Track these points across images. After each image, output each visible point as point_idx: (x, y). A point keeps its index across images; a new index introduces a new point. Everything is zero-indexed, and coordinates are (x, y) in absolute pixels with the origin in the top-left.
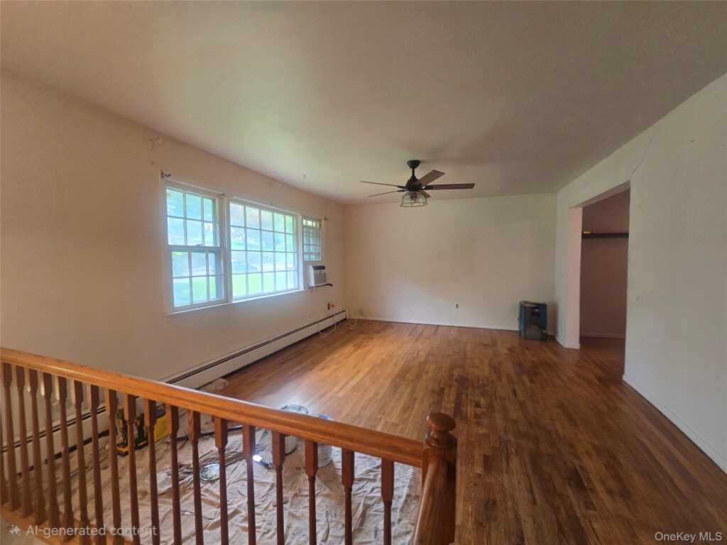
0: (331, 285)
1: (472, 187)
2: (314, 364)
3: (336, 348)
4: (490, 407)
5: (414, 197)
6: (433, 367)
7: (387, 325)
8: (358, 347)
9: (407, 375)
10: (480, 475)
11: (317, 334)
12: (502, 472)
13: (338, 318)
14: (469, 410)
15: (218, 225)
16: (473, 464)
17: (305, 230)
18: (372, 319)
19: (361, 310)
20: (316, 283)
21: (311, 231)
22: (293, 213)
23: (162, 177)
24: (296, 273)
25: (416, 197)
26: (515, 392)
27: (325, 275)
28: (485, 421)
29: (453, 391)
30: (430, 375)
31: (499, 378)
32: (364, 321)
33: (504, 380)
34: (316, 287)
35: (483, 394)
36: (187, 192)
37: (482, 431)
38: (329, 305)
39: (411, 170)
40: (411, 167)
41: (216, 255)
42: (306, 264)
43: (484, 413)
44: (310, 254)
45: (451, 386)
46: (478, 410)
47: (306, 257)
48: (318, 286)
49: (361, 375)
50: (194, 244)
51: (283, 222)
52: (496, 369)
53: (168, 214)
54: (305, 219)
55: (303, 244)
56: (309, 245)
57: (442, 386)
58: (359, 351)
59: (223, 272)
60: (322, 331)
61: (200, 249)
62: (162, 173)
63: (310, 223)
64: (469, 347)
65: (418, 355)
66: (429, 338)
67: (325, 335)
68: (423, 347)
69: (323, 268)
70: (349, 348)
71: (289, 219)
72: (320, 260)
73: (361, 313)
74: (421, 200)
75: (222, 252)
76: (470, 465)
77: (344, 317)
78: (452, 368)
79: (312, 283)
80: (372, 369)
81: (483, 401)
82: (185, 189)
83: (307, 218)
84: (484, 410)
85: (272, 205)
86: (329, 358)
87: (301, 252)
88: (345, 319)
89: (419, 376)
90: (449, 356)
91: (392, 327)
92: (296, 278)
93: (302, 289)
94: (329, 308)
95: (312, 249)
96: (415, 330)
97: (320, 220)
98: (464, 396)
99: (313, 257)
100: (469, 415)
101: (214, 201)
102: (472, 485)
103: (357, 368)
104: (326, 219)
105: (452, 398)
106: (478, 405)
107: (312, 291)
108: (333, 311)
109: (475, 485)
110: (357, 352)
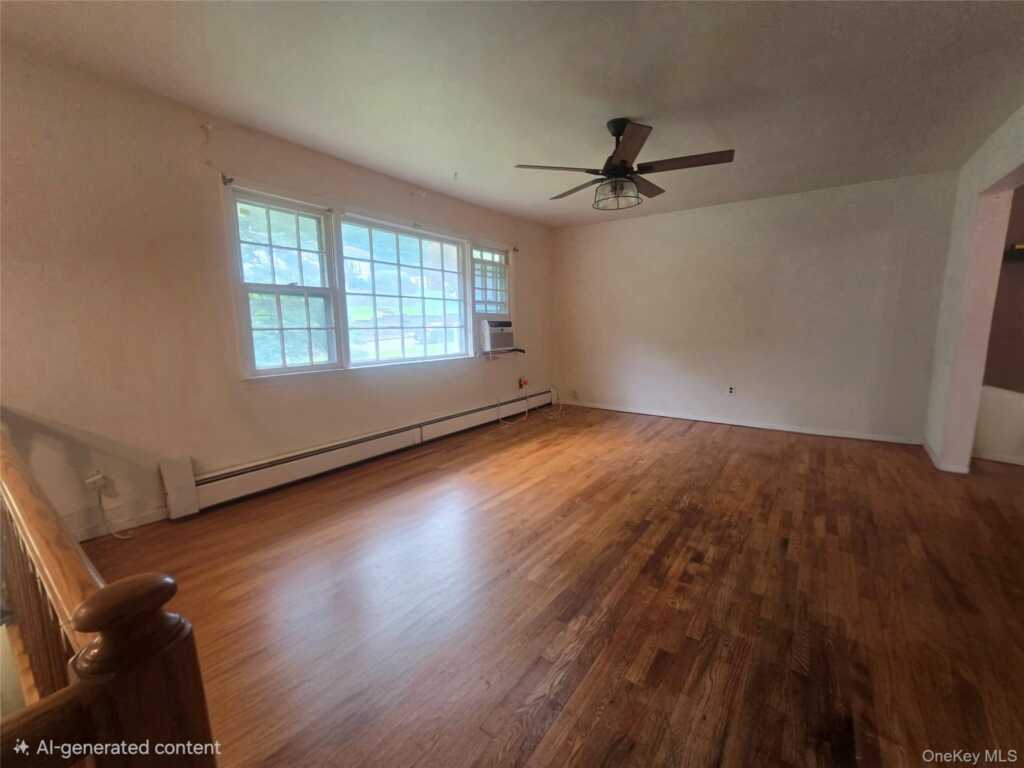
0: (523, 351)
1: (730, 159)
2: (467, 463)
3: (513, 444)
4: (721, 565)
5: (617, 190)
6: (651, 484)
7: (609, 416)
8: (545, 445)
9: (597, 494)
10: (633, 684)
11: (497, 422)
12: (680, 690)
13: (535, 402)
14: (676, 564)
15: (325, 257)
16: (629, 663)
17: (478, 266)
18: (590, 405)
19: (575, 392)
20: (493, 346)
21: (489, 268)
22: (455, 239)
23: (225, 184)
24: (463, 330)
25: (622, 188)
26: (785, 543)
27: (510, 335)
28: (697, 589)
29: (665, 529)
30: (638, 498)
31: (765, 518)
32: (577, 408)
33: (775, 520)
34: (493, 352)
35: (719, 541)
36: (271, 206)
37: (681, 604)
38: (520, 381)
39: (614, 138)
40: (614, 135)
41: (325, 300)
42: (478, 318)
43: (702, 575)
44: (486, 302)
45: (664, 520)
46: (693, 568)
47: (480, 308)
48: (500, 352)
49: (524, 487)
50: (285, 282)
51: (440, 254)
52: (766, 500)
53: (242, 239)
54: (477, 249)
55: (474, 289)
56: (486, 289)
57: (648, 518)
58: (544, 451)
59: (333, 325)
60: (504, 419)
61: (293, 290)
62: (224, 177)
63: (487, 256)
64: (734, 458)
65: (635, 463)
66: (668, 440)
67: (508, 425)
68: (648, 453)
69: (508, 324)
70: (533, 445)
71: (452, 251)
72: (507, 312)
73: (575, 395)
74: (631, 191)
75: (333, 296)
76: (624, 663)
77: (548, 401)
78: (681, 491)
79: (488, 348)
80: (548, 477)
81: (711, 553)
82: (268, 202)
83: (482, 249)
84: (706, 568)
85: (415, 225)
86: (494, 457)
87: (469, 300)
88: (550, 404)
89: (617, 498)
90: (689, 470)
91: (617, 418)
92: (464, 337)
93: (471, 354)
94: (521, 386)
95: (490, 296)
96: (652, 425)
97: (506, 253)
98: (679, 540)
99: (492, 309)
100: (670, 574)
101: (319, 222)
102: (606, 701)
103: (527, 475)
104: (515, 250)
105: (657, 539)
106: (698, 558)
107: (488, 358)
108: (527, 391)
109: (612, 702)
110: (539, 453)
